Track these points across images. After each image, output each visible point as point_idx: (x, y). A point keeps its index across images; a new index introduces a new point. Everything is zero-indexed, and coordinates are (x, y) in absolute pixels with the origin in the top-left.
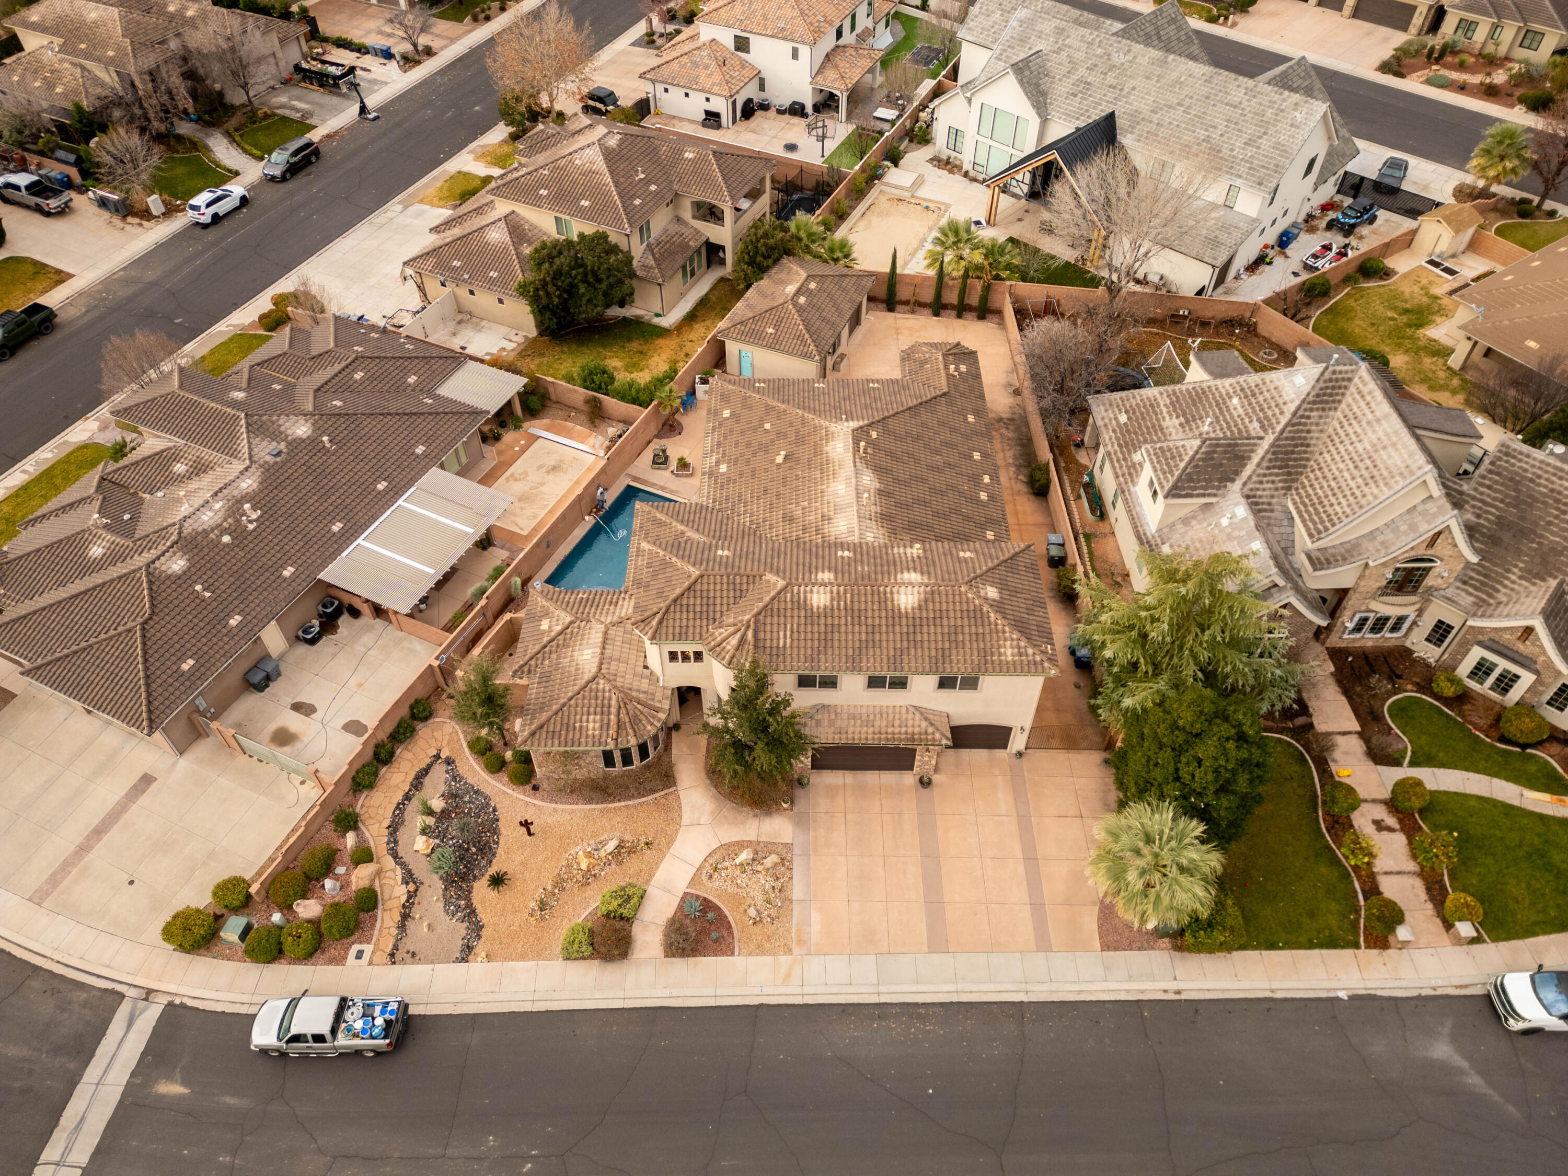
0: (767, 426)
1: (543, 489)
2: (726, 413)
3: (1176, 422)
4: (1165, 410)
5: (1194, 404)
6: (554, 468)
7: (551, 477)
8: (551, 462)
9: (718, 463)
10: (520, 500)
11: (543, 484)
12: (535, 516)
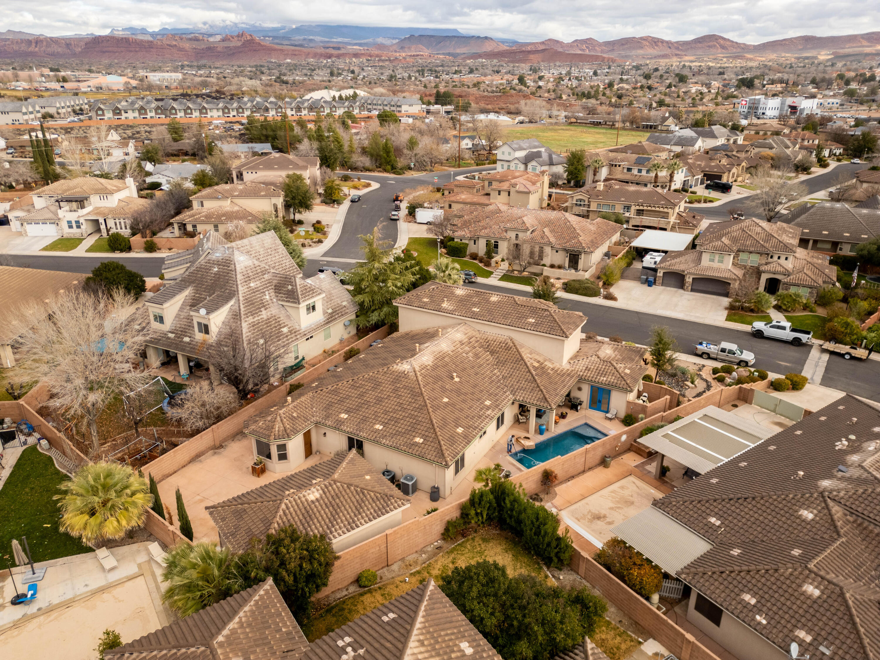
0: (446, 400)
1: (612, 505)
2: (460, 430)
3: (264, 312)
4: (256, 319)
5: (253, 304)
6: (598, 517)
7: (603, 512)
8: (600, 524)
9: (488, 408)
10: (632, 503)
11: (611, 508)
12: (622, 488)
